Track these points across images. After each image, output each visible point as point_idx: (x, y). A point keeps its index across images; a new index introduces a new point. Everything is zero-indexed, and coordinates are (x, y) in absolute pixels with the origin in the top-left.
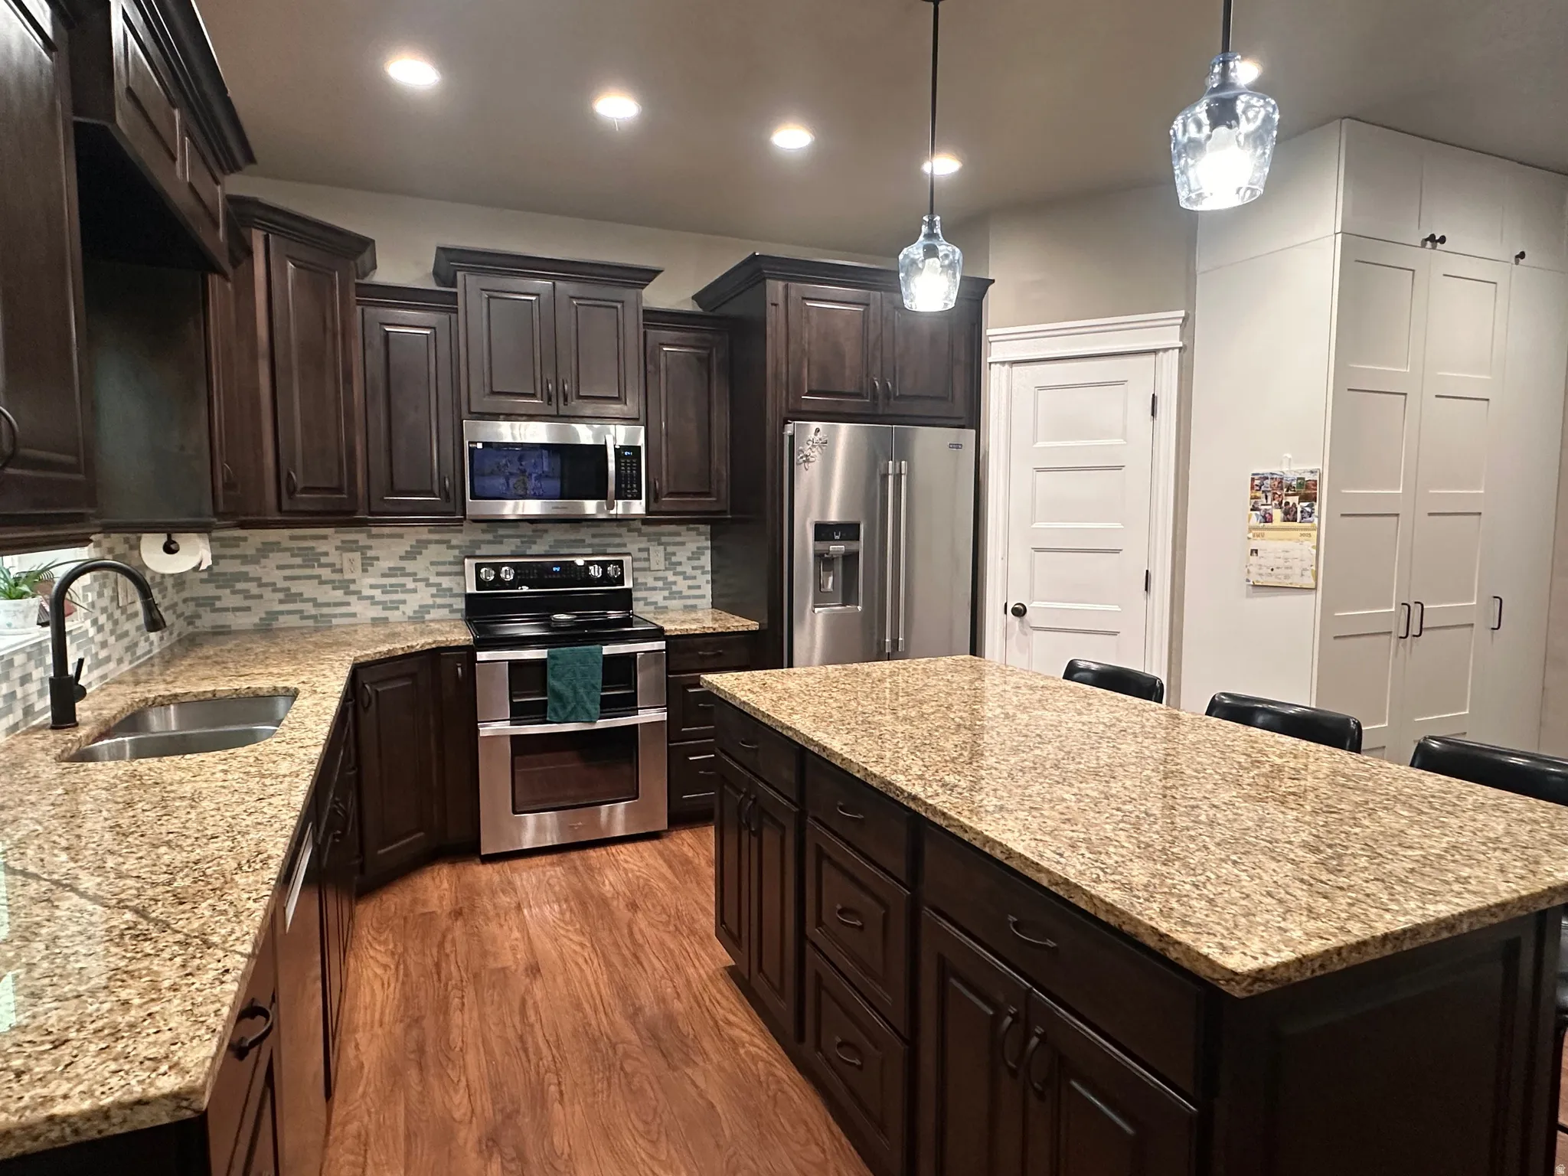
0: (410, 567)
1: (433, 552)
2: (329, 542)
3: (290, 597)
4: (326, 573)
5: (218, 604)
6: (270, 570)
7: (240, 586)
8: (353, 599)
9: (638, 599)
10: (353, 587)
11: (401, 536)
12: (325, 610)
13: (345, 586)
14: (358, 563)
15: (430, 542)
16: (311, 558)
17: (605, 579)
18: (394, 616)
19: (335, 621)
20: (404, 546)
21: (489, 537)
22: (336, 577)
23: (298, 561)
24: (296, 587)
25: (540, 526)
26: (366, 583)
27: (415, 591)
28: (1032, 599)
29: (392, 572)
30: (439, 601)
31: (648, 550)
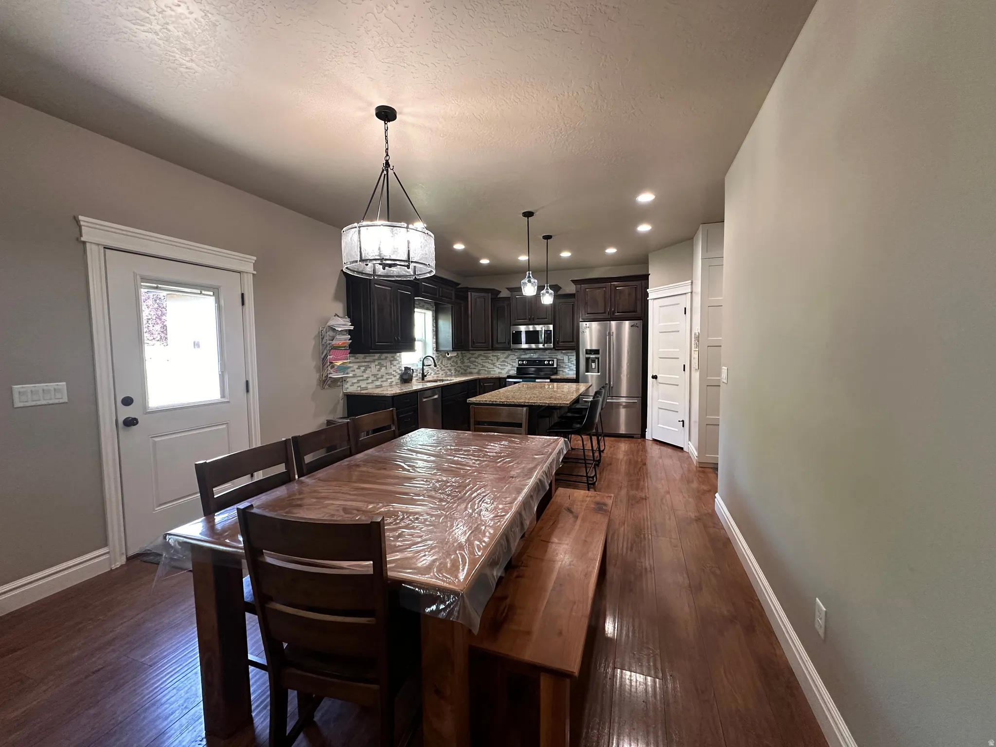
0: (506, 360)
1: (511, 357)
2: (491, 354)
3: (483, 366)
4: (490, 361)
5: (471, 367)
6: (479, 360)
7: (474, 363)
8: (495, 367)
9: (559, 371)
10: (495, 365)
11: (504, 353)
12: (490, 370)
13: (493, 364)
14: (496, 360)
15: (511, 354)
16: (487, 358)
17: (548, 364)
18: (503, 372)
19: (491, 372)
20: (505, 356)
21: (524, 353)
22: (492, 362)
23: (485, 358)
24: (484, 364)
25: (536, 351)
26: (497, 364)
27: (507, 366)
28: (659, 374)
29: (504, 361)
30: (512, 369)
31: (563, 357)
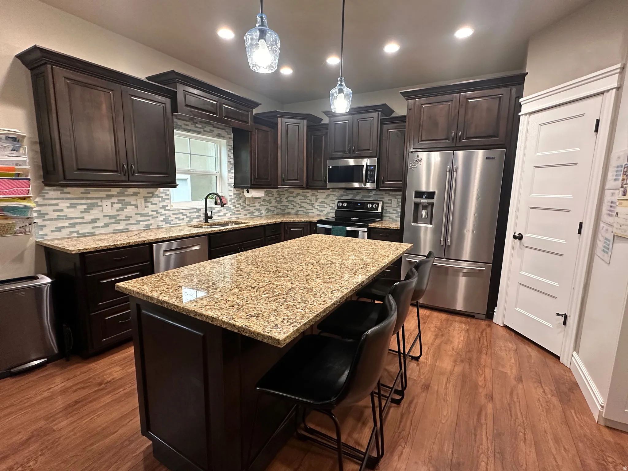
0: (326, 201)
1: (331, 197)
2: (309, 193)
3: (302, 207)
4: (308, 201)
5: (289, 207)
6: (298, 200)
7: (293, 203)
8: (313, 208)
9: (385, 216)
10: (313, 205)
11: (324, 193)
12: (308, 211)
13: (312, 205)
14: (315, 199)
15: (331, 194)
16: (306, 197)
17: (372, 208)
18: (322, 214)
19: (310, 214)
20: (324, 195)
21: (345, 194)
22: (310, 203)
23: (303, 198)
24: (303, 204)
25: (359, 191)
26: (316, 204)
27: (326, 208)
28: (526, 233)
29: (322, 202)
30: (332, 211)
31: (391, 200)
